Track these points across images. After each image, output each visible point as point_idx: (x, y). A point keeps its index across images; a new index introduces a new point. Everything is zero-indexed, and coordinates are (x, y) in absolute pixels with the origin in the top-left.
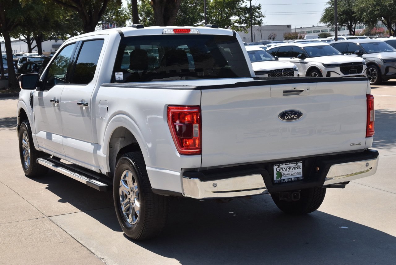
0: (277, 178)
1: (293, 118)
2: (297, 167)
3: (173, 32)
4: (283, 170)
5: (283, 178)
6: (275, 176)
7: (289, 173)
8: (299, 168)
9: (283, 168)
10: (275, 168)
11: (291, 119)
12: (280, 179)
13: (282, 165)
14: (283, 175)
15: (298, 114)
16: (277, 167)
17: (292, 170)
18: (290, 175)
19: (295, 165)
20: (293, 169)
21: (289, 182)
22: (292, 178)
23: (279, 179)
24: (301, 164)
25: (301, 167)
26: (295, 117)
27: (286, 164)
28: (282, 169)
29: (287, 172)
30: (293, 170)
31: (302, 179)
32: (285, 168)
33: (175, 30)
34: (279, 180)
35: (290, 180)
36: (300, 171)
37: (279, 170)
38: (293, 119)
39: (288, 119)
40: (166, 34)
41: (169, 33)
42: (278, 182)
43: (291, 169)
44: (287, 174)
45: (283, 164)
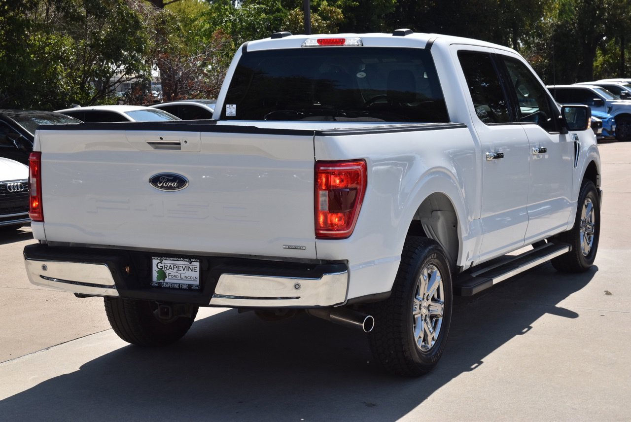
0: (158, 278)
1: (171, 186)
2: (191, 267)
3: (317, 44)
4: (168, 268)
5: (167, 280)
6: (155, 275)
7: (176, 274)
8: (193, 270)
9: (169, 265)
10: (155, 262)
11: (167, 188)
12: (162, 281)
13: (166, 260)
14: (167, 276)
15: (179, 181)
16: (159, 261)
17: (182, 272)
18: (179, 278)
19: (187, 263)
20: (184, 270)
21: (174, 289)
22: (180, 284)
23: (160, 281)
24: (198, 264)
25: (198, 269)
26: (175, 185)
27: (172, 259)
28: (166, 266)
29: (174, 272)
30: (184, 272)
31: (197, 288)
32: (170, 266)
33: (319, 41)
34: (160, 283)
35: (177, 286)
36: (196, 274)
37: (162, 267)
38: (171, 188)
39: (162, 187)
40: (306, 46)
41: (312, 46)
42: (157, 285)
43: (181, 269)
44: (175, 276)
45: (167, 258)
